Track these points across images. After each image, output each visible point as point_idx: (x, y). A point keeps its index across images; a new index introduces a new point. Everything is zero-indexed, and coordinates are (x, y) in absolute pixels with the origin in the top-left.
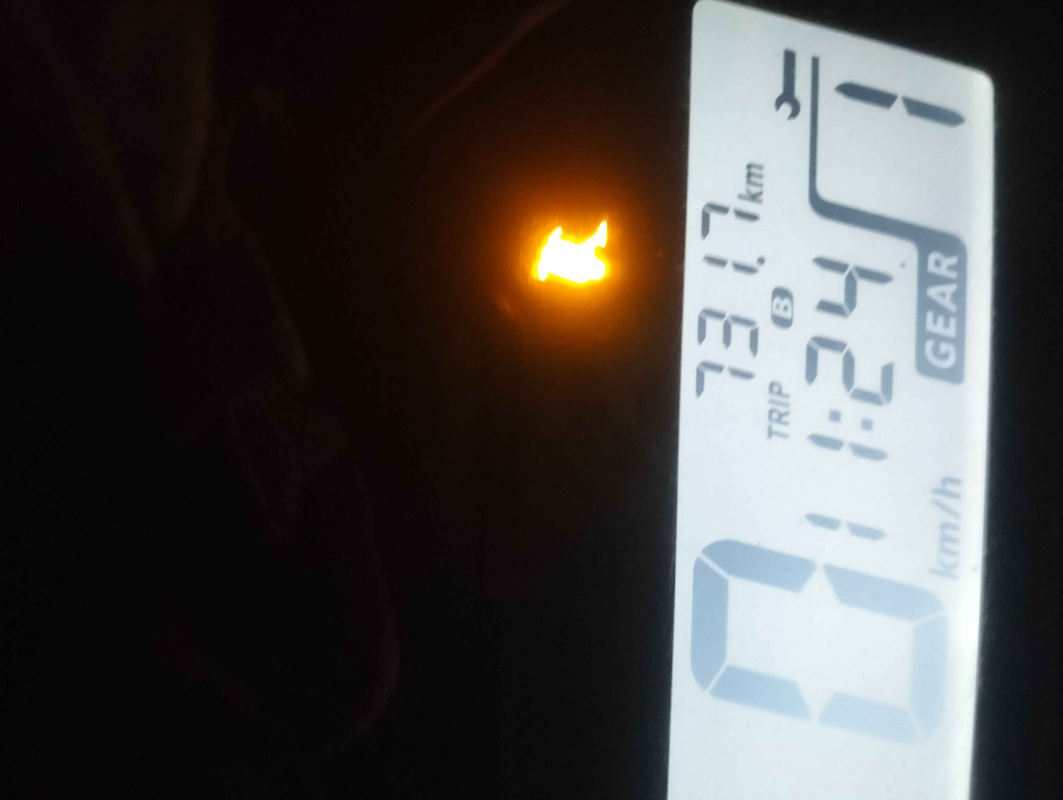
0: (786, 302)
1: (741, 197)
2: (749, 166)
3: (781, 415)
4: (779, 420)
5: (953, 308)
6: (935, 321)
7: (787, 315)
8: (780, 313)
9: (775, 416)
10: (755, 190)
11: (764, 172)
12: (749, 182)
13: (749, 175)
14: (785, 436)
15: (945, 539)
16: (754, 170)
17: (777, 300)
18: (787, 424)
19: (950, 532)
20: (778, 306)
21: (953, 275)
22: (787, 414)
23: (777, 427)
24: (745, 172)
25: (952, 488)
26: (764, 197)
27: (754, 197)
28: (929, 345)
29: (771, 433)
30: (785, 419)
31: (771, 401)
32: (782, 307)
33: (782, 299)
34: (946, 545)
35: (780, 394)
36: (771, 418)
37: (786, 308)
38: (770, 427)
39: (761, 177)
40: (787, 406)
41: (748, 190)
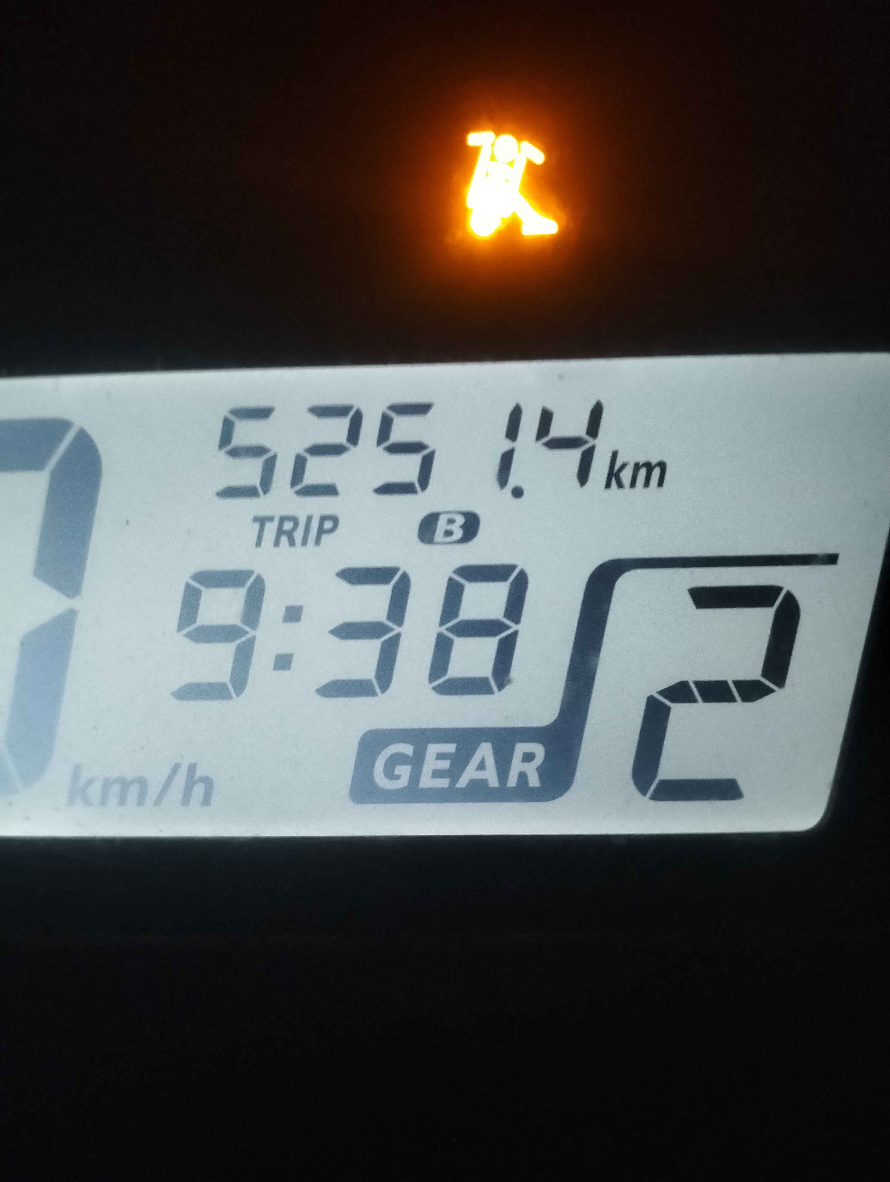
0: (458, 534)
1: (615, 455)
2: (661, 466)
3: (290, 535)
4: (280, 531)
5: (463, 782)
6: (440, 756)
7: (439, 536)
8: (442, 525)
9: (288, 526)
10: (626, 476)
11: (654, 488)
12: (637, 467)
13: (649, 467)
14: (259, 543)
15: (125, 784)
16: (656, 473)
17: (460, 520)
18: (277, 543)
19: (133, 792)
20: (451, 521)
21: (512, 781)
22: (292, 543)
23: (271, 529)
24: (654, 461)
25: (199, 790)
26: (615, 489)
27: (614, 476)
28: (408, 749)
29: (262, 521)
30: (284, 539)
31: (309, 519)
32: (450, 527)
33: (462, 527)
34: (116, 789)
35: (321, 531)
36: (283, 519)
37: (448, 533)
38: (271, 519)
39: (647, 483)
40: (304, 543)
41: (624, 466)
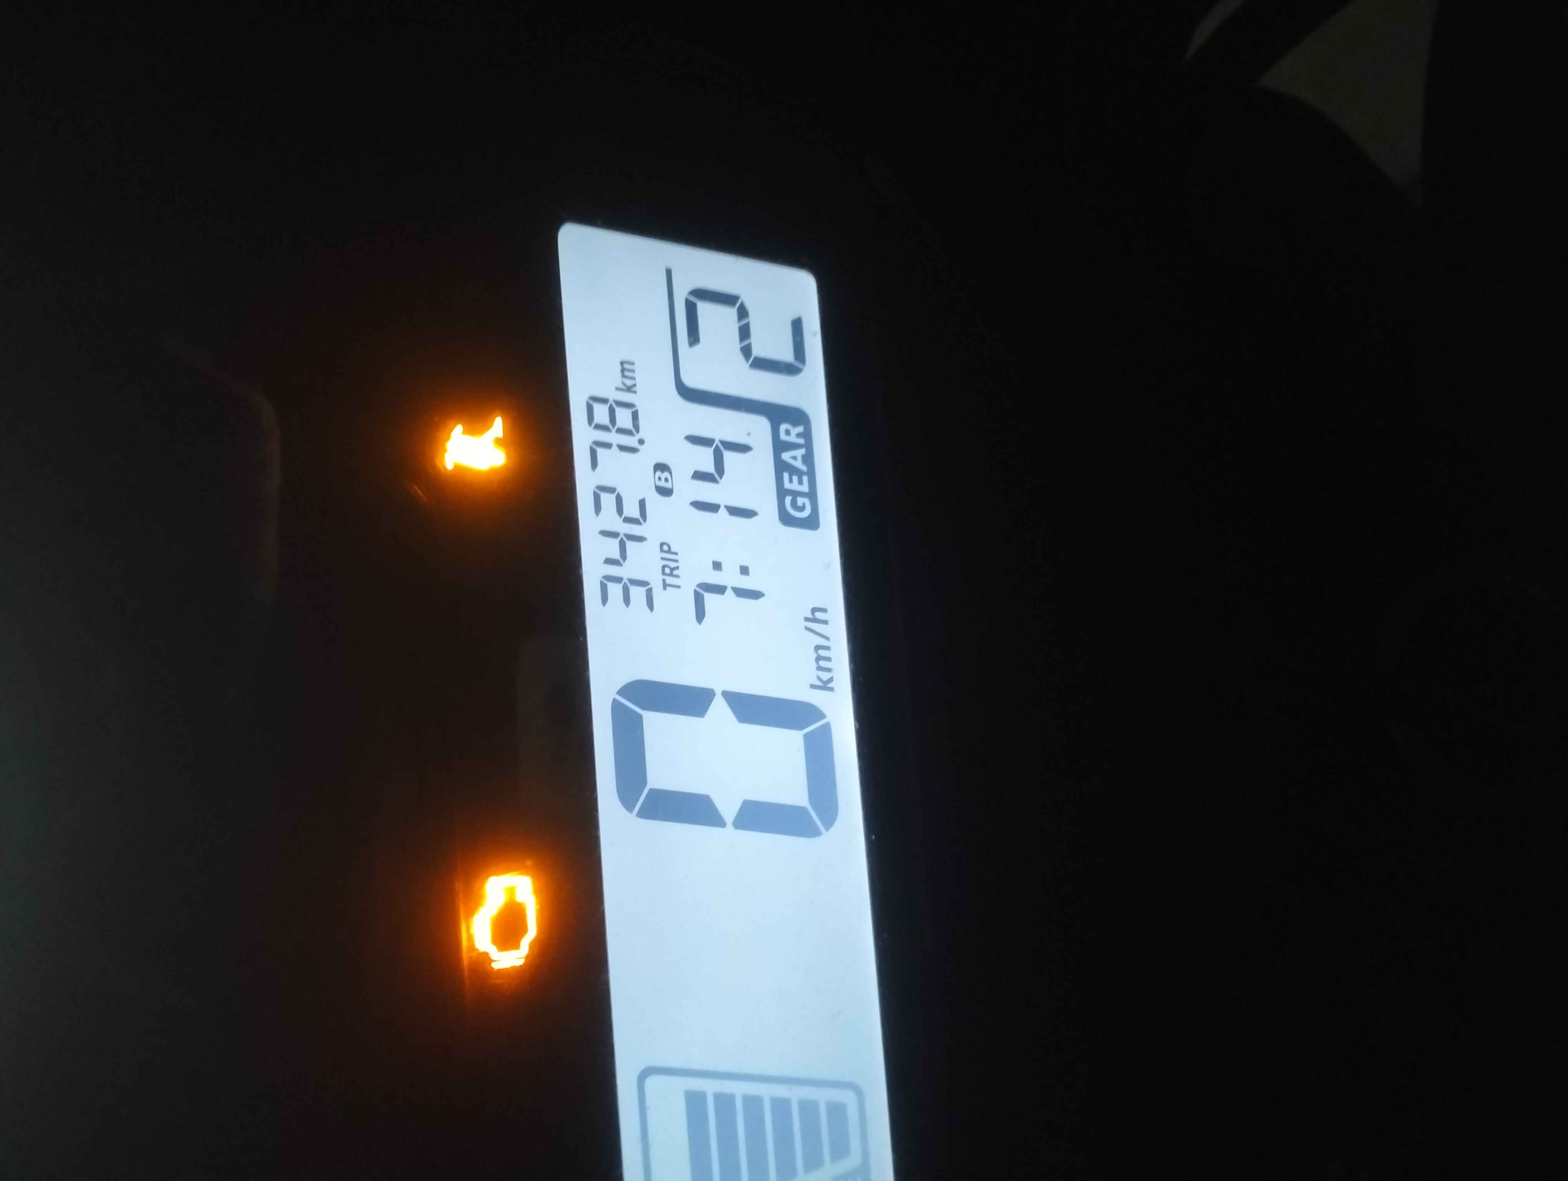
0: (666, 474)
1: (617, 389)
2: (622, 363)
3: (672, 570)
4: (671, 575)
5: (804, 468)
6: (791, 481)
7: (668, 485)
8: (662, 484)
9: (667, 571)
10: (629, 382)
11: (636, 367)
12: (624, 376)
13: (623, 371)
14: (679, 587)
15: (819, 658)
16: (626, 366)
17: (658, 474)
18: (677, 576)
19: (822, 653)
20: (660, 479)
21: (801, 441)
22: (677, 568)
23: (669, 580)
24: (619, 368)
25: (819, 615)
26: (637, 388)
27: (630, 389)
28: (788, 500)
29: (665, 586)
30: (675, 572)
31: (662, 559)
32: (663, 479)
33: (662, 472)
34: (822, 663)
35: (669, 551)
36: (664, 573)
37: (666, 480)
38: (664, 581)
39: (633, 371)
40: (677, 561)
41: (623, 383)
